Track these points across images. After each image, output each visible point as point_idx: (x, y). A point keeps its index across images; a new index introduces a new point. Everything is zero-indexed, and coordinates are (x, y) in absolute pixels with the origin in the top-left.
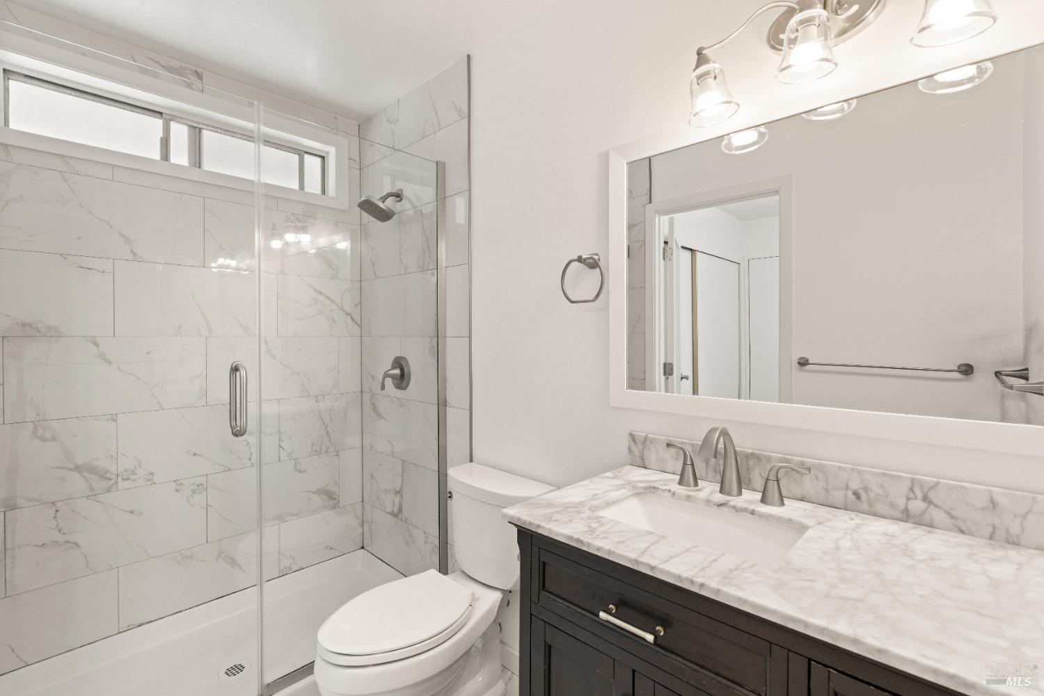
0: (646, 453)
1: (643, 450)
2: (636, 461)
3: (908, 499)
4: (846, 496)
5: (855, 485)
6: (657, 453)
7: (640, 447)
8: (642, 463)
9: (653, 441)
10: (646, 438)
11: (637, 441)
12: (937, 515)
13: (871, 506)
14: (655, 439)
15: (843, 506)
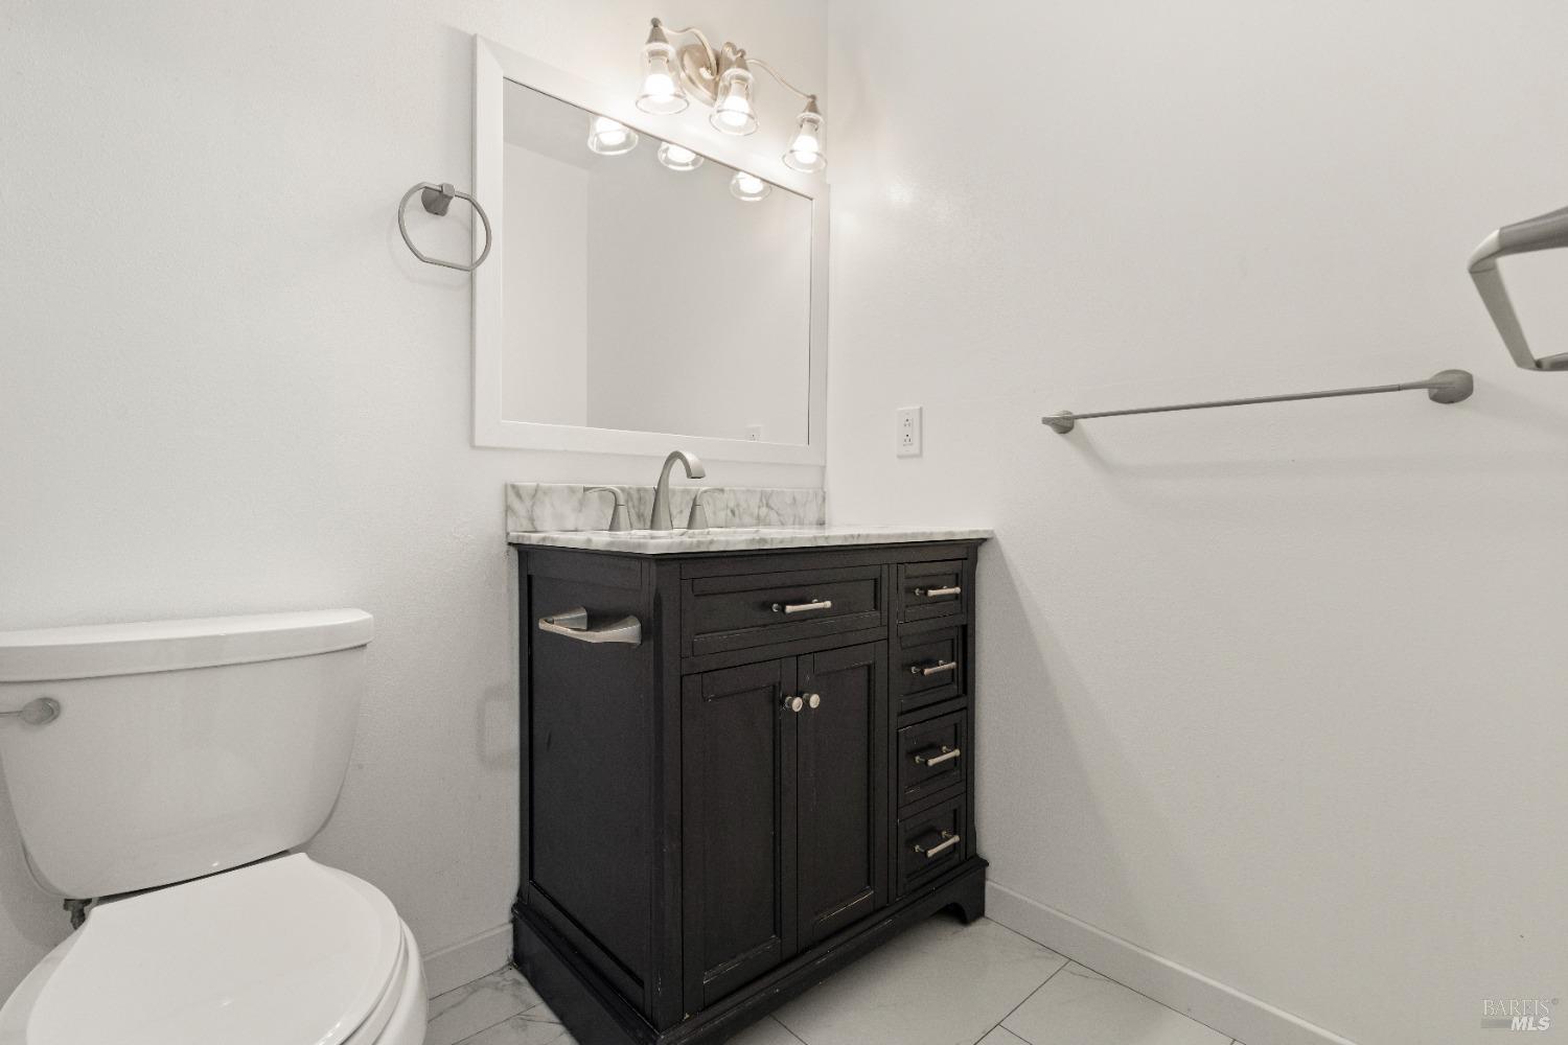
0: (538, 511)
1: (532, 506)
2: (521, 526)
3: (759, 507)
4: (727, 515)
5: (732, 504)
6: (552, 505)
7: (528, 503)
8: (530, 525)
9: (547, 492)
10: (537, 489)
11: (524, 496)
12: (773, 516)
13: (740, 519)
14: (550, 488)
15: (724, 525)
